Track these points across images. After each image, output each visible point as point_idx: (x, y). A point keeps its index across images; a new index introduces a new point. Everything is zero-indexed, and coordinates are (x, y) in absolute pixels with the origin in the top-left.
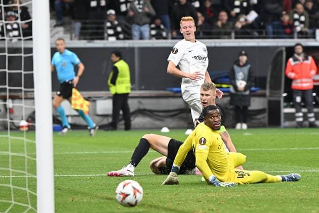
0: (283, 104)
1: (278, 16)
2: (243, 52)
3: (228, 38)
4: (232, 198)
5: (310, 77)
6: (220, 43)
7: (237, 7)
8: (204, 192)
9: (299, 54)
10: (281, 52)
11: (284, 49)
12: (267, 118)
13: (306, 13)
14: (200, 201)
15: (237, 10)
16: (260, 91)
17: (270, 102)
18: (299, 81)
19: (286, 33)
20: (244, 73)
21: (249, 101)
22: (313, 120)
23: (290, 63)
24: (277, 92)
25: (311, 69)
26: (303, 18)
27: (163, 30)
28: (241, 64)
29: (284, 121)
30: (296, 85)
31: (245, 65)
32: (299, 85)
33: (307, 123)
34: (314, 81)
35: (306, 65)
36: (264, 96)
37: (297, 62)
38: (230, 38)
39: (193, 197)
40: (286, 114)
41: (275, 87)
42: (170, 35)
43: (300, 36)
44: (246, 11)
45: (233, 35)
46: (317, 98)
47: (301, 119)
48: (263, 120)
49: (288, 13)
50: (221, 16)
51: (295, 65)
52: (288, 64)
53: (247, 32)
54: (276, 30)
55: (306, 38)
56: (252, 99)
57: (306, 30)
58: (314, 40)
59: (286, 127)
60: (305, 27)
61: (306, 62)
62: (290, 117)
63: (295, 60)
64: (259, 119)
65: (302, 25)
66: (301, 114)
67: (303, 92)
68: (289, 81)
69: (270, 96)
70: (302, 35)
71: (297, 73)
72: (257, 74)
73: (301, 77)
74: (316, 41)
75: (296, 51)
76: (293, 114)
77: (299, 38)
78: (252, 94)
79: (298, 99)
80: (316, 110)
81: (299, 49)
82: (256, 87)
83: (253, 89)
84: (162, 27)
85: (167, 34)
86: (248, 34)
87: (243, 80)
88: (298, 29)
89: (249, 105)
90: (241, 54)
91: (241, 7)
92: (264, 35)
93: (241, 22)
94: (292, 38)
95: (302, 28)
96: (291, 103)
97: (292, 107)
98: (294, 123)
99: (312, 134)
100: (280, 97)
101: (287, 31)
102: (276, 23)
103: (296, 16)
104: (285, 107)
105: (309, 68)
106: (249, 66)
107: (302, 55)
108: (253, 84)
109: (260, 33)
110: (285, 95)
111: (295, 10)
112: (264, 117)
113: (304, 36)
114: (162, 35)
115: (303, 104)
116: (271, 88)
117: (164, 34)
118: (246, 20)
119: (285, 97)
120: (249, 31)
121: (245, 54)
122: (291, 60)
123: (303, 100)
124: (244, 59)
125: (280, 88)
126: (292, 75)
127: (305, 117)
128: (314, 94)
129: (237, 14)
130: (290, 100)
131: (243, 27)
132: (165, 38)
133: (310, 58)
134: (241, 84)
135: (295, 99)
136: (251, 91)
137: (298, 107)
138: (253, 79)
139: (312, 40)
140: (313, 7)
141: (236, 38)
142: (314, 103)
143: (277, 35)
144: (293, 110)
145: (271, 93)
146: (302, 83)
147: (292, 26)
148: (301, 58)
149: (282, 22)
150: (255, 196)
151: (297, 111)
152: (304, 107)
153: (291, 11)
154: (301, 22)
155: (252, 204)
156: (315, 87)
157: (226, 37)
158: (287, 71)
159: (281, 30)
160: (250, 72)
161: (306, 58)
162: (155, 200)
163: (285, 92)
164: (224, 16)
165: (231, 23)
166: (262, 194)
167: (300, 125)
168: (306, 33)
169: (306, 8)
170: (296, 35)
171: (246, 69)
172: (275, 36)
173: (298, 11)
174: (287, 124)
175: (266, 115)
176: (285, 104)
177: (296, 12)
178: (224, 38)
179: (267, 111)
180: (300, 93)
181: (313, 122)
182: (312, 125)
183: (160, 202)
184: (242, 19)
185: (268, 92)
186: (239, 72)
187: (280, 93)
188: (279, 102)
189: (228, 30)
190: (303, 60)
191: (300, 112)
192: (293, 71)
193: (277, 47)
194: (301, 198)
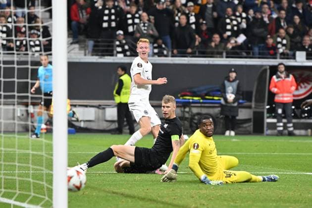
0: (266, 115)
1: (264, 39)
2: (233, 70)
3: (220, 57)
4: (221, 195)
5: (290, 93)
6: (213, 61)
7: (229, 30)
8: (196, 189)
9: (281, 72)
10: (266, 70)
11: (268, 67)
12: (252, 127)
13: (287, 37)
14: (193, 197)
15: (229, 33)
16: (247, 104)
17: (255, 113)
18: (280, 95)
19: (269, 54)
20: (233, 88)
21: (237, 112)
22: (291, 129)
23: (274, 80)
24: (261, 104)
25: (291, 86)
26: (285, 42)
27: (164, 49)
28: (231, 79)
29: (267, 130)
30: (278, 98)
31: (234, 81)
32: (281, 99)
33: (286, 132)
34: (294, 96)
35: (288, 81)
36: (250, 107)
37: (279, 79)
38: (222, 57)
39: (188, 193)
40: (268, 124)
41: (260, 100)
42: (170, 53)
43: (282, 57)
44: (236, 34)
45: (224, 54)
46: (296, 110)
47: (281, 129)
48: (248, 129)
49: (272, 37)
50: (214, 38)
51: (277, 82)
52: (272, 81)
53: (236, 52)
54: (261, 51)
55: (287, 58)
56: (240, 110)
57: (288, 51)
58: (294, 60)
59: (268, 135)
60: (286, 49)
61: (287, 79)
62: (273, 126)
63: (278, 77)
64: (246, 127)
65: (284, 48)
66: (281, 124)
67: (284, 105)
68: (272, 95)
69: (255, 108)
70: (284, 56)
71: (279, 89)
72: (245, 88)
73: (283, 92)
74: (296, 61)
75: (279, 70)
76: (275, 124)
77: (281, 58)
78: (240, 105)
79: (280, 111)
80: (294, 121)
81: (282, 68)
82: (243, 100)
83: (241, 101)
84: (163, 46)
85: (168, 53)
86: (237, 54)
87: (232, 93)
88: (281, 51)
89: (237, 115)
90: (231, 71)
91: (232, 30)
92: (251, 55)
93: (231, 44)
94: (276, 58)
95: (283, 50)
96: (273, 114)
97: (274, 117)
98: (276, 131)
99: (290, 141)
100: (264, 108)
101: (271, 52)
102: (262, 45)
103: (279, 40)
104: (268, 118)
105: (289, 84)
106: (237, 81)
107: (284, 73)
108: (241, 97)
109: (248, 53)
110: (268, 107)
111: (278, 34)
112: (250, 126)
113: (286, 57)
114: (163, 53)
115: (283, 115)
116: (256, 101)
117: (165, 52)
118: (236, 42)
119: (268, 109)
120: (238, 51)
121: (234, 72)
122: (274, 77)
123: (284, 112)
124: (233, 75)
125: (264, 102)
126: (275, 90)
127: (285, 127)
128: (293, 107)
129: (229, 37)
130: (272, 112)
131: (233, 48)
132: (166, 56)
133: (291, 76)
134: (230, 97)
135: (277, 111)
136: (239, 103)
137: (279, 118)
138: (241, 93)
139: (292, 60)
140: (294, 32)
141: (227, 57)
142: (293, 115)
143: (262, 56)
144: (275, 121)
145: (255, 105)
146: (283, 97)
147: (275, 48)
148: (283, 76)
149: (267, 44)
150: (240, 193)
151: (279, 122)
152: (284, 118)
153: (275, 35)
154: (283, 45)
155: (237, 200)
157: (218, 56)
158: (271, 86)
159: (266, 51)
160: (238, 86)
161: (288, 76)
162: (155, 195)
163: (267, 105)
164: (217, 37)
165: (223, 45)
166: (246, 192)
167: (280, 134)
168: (288, 54)
169: (287, 33)
170: (278, 56)
171: (235, 84)
172: (260, 56)
173: (280, 35)
174: (269, 132)
175: (252, 123)
176: (268, 115)
177: (279, 36)
178: (217, 57)
179: (252, 120)
180: (282, 106)
181: (292, 131)
182: (291, 134)
183: (159, 197)
184: (233, 41)
185: (253, 104)
186: (229, 86)
187: (264, 106)
188: (263, 113)
189: (220, 50)
190: (285, 78)
191: (281, 122)
192: (276, 87)
193: (262, 66)
194: (280, 196)
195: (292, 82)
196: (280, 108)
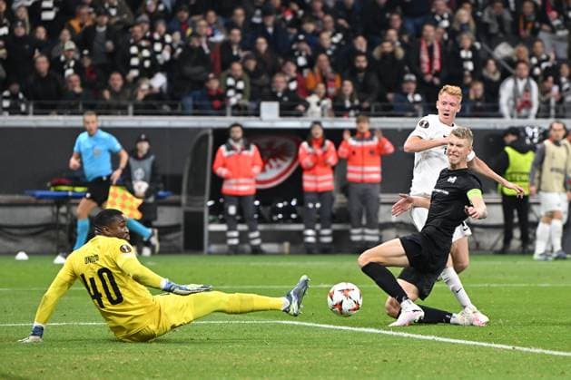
0: (207, 217)
2: (143, 137)
3: (122, 114)
4: (127, 363)
5: (251, 177)
6: (110, 121)
7: (134, 67)
8: (82, 354)
9: (236, 140)
10: (205, 137)
11: (210, 132)
12: (182, 239)
13: (246, 77)
14: (76, 368)
15: (134, 73)
16: (172, 198)
17: (187, 215)
18: (233, 181)
19: (213, 107)
20: (144, 170)
21: (155, 212)
22: (257, 242)
23: (221, 155)
24: (197, 198)
25: (253, 165)
26: (241, 85)
27: (22, 101)
28: (140, 155)
29: (209, 244)
30: (228, 187)
31: (145, 157)
32: (234, 188)
33: (247, 247)
34: (258, 182)
35: (246, 157)
36: (178, 204)
37: (232, 152)
38: (127, 114)
39: (65, 361)
40: (212, 233)
41: (196, 190)
43: (236, 112)
44: (148, 73)
45: (131, 109)
46: (261, 208)
47: (235, 242)
48: (175, 242)
49: (217, 77)
50: (113, 79)
51: (229, 157)
52: (218, 156)
53: (152, 105)
54: (198, 103)
55: (245, 115)
56: (159, 209)
57: (246, 102)
58: (257, 118)
59: (210, 253)
60: (243, 98)
61: (245, 152)
62: (220, 238)
63: (230, 148)
64: (171, 240)
65: (239, 96)
66: (235, 234)
67: (240, 200)
68: (218, 181)
69: (188, 205)
70: (239, 110)
71: (230, 169)
72: (167, 170)
73: (238, 176)
74: (261, 120)
75: (232, 135)
76: (223, 233)
77: (233, 115)
78: (160, 201)
79: (232, 210)
80: (261, 227)
81: (238, 132)
82: (165, 190)
83: (161, 193)
84: (21, 96)
85: (27, 107)
86: (154, 108)
87: (144, 180)
88: (233, 101)
89: (155, 218)
90: (140, 140)
91: (140, 67)
92: (179, 110)
93: (143, 91)
94: (224, 115)
95: (238, 100)
96: (221, 217)
97: (222, 221)
98: (224, 247)
99: (253, 264)
100: (203, 206)
101: (216, 104)
103: (230, 82)
104: (211, 222)
105: (249, 162)
106: (152, 158)
107: (241, 141)
108: (161, 185)
109: (174, 107)
110: (210, 203)
111: (229, 71)
112: (178, 238)
113: (242, 112)
114: (20, 108)
115: (238, 218)
116: (190, 192)
117: (23, 107)
118: (151, 87)
119: (211, 207)
120: (155, 103)
121: (146, 140)
122: (223, 148)
123: (240, 211)
124: (144, 147)
125: (203, 194)
126: (222, 171)
127: (243, 237)
128: (257, 203)
130: (218, 211)
133: (253, 148)
134: (140, 187)
135: (227, 209)
136: (158, 198)
137: (231, 222)
138: (159, 178)
139: (253, 118)
140: (256, 67)
141: (136, 114)
142: (256, 216)
143: (199, 111)
144: (223, 227)
145: (188, 200)
146: (238, 184)
147: (222, 97)
148: (238, 146)
149: (208, 90)
150: (161, 360)
151: (231, 229)
152: (242, 222)
153: (223, 74)
154: (238, 91)
155: (156, 372)
156: (258, 191)
157: (119, 112)
158: (215, 166)
159: (206, 103)
160: (154, 167)
161: (247, 147)
162: (5, 366)
163: (210, 200)
164: (116, 79)
165: (128, 91)
166: (173, 358)
167: (235, 251)
168: (246, 108)
169: (245, 69)
170: (229, 110)
171: (147, 164)
172: (197, 111)
173: (234, 73)
174: (214, 248)
175: (181, 234)
176: (211, 218)
177: (230, 76)
178: (117, 114)
179: (182, 228)
180: (235, 199)
181: (259, 246)
182: (256, 251)
183: (13, 368)
184: (145, 86)
185: (184, 199)
186: (137, 168)
187: (203, 201)
188: (201, 215)
190: (242, 150)
191: (235, 229)
192: (224, 166)
193: (199, 129)
194: (234, 364)
195: (254, 157)
196: (232, 204)
